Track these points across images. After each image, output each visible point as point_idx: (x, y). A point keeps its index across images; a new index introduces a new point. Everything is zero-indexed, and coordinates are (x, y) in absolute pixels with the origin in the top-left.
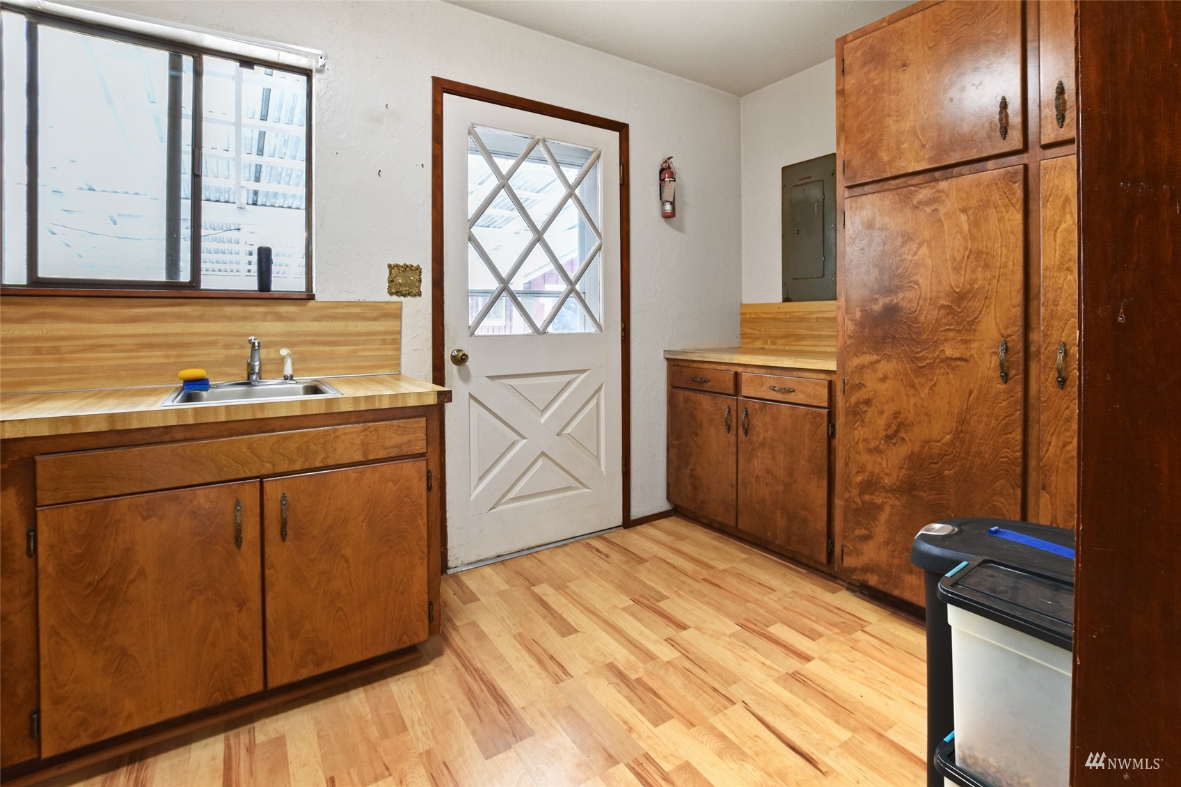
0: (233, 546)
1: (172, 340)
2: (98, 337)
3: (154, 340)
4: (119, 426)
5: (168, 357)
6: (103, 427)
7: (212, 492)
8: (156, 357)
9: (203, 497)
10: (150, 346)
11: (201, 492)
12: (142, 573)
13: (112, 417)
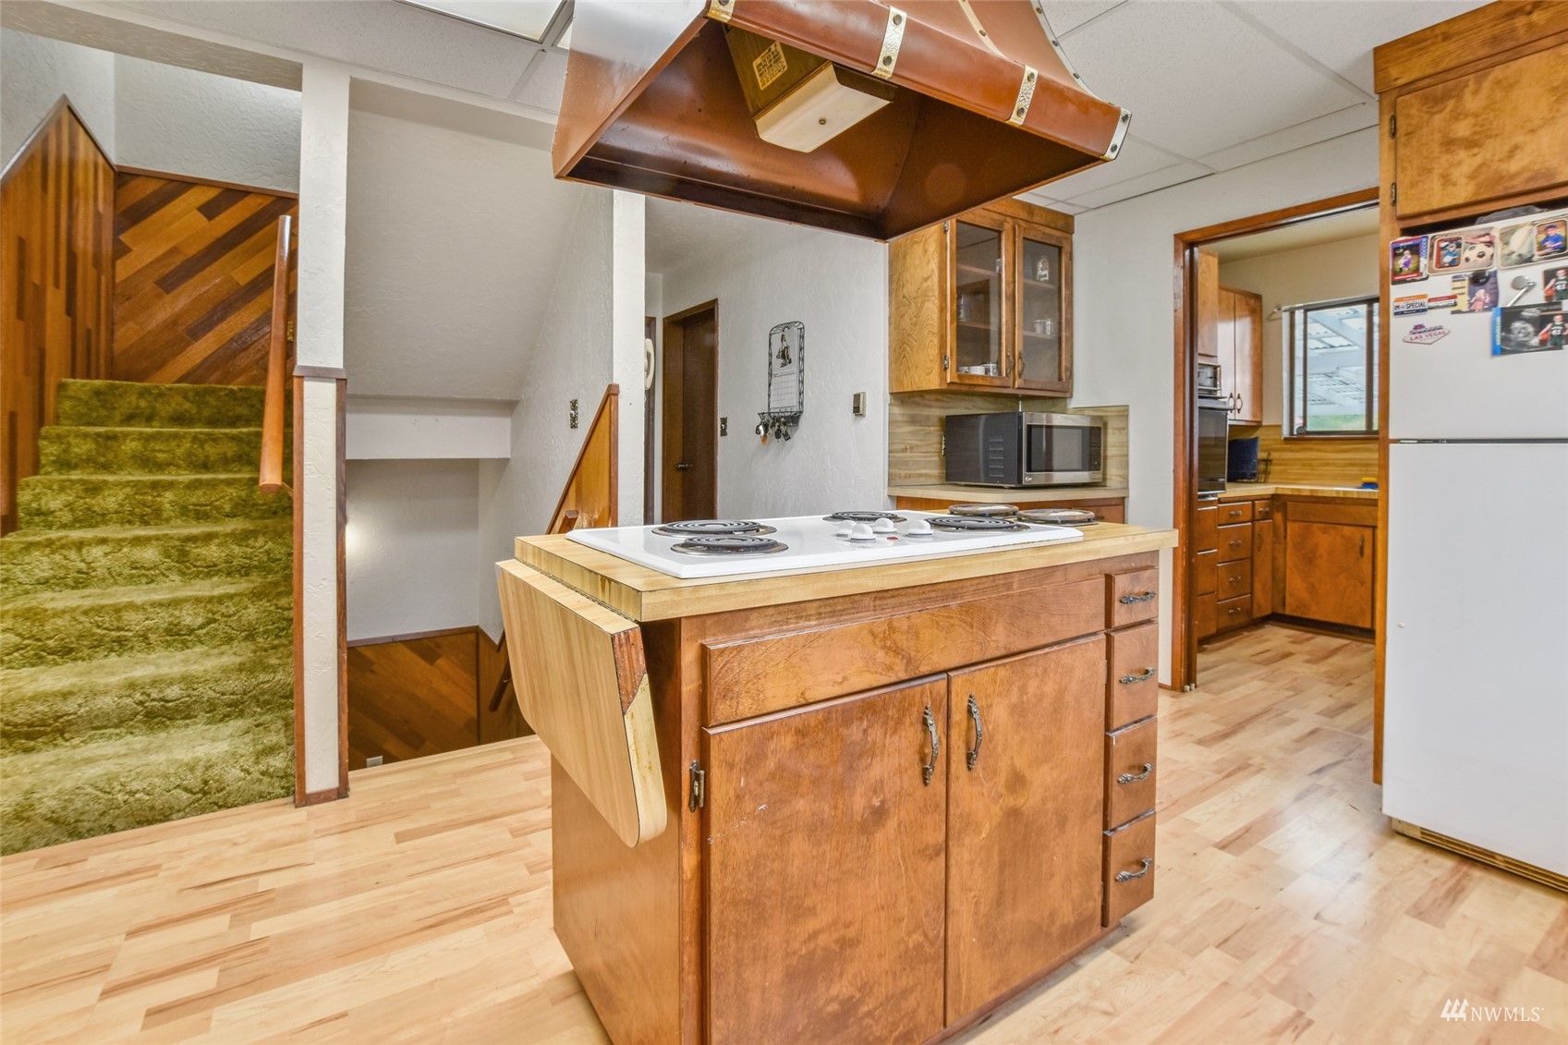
0: (1359, 555)
1: (1363, 462)
2: (1328, 459)
3: (1353, 462)
4: (1314, 494)
5: (1361, 471)
6: (1309, 494)
7: (1351, 529)
8: (1355, 471)
9: (1347, 530)
10: (1352, 465)
11: (1346, 528)
12: (1321, 556)
13: (1312, 491)
